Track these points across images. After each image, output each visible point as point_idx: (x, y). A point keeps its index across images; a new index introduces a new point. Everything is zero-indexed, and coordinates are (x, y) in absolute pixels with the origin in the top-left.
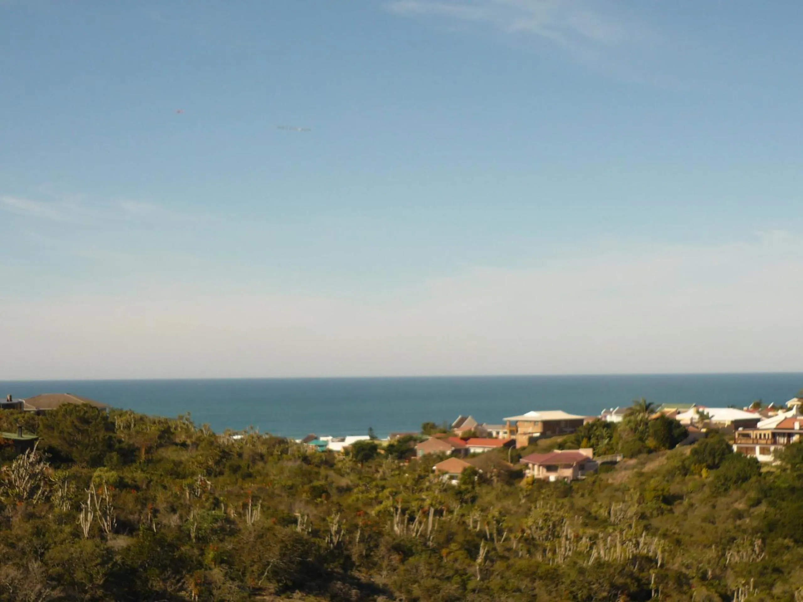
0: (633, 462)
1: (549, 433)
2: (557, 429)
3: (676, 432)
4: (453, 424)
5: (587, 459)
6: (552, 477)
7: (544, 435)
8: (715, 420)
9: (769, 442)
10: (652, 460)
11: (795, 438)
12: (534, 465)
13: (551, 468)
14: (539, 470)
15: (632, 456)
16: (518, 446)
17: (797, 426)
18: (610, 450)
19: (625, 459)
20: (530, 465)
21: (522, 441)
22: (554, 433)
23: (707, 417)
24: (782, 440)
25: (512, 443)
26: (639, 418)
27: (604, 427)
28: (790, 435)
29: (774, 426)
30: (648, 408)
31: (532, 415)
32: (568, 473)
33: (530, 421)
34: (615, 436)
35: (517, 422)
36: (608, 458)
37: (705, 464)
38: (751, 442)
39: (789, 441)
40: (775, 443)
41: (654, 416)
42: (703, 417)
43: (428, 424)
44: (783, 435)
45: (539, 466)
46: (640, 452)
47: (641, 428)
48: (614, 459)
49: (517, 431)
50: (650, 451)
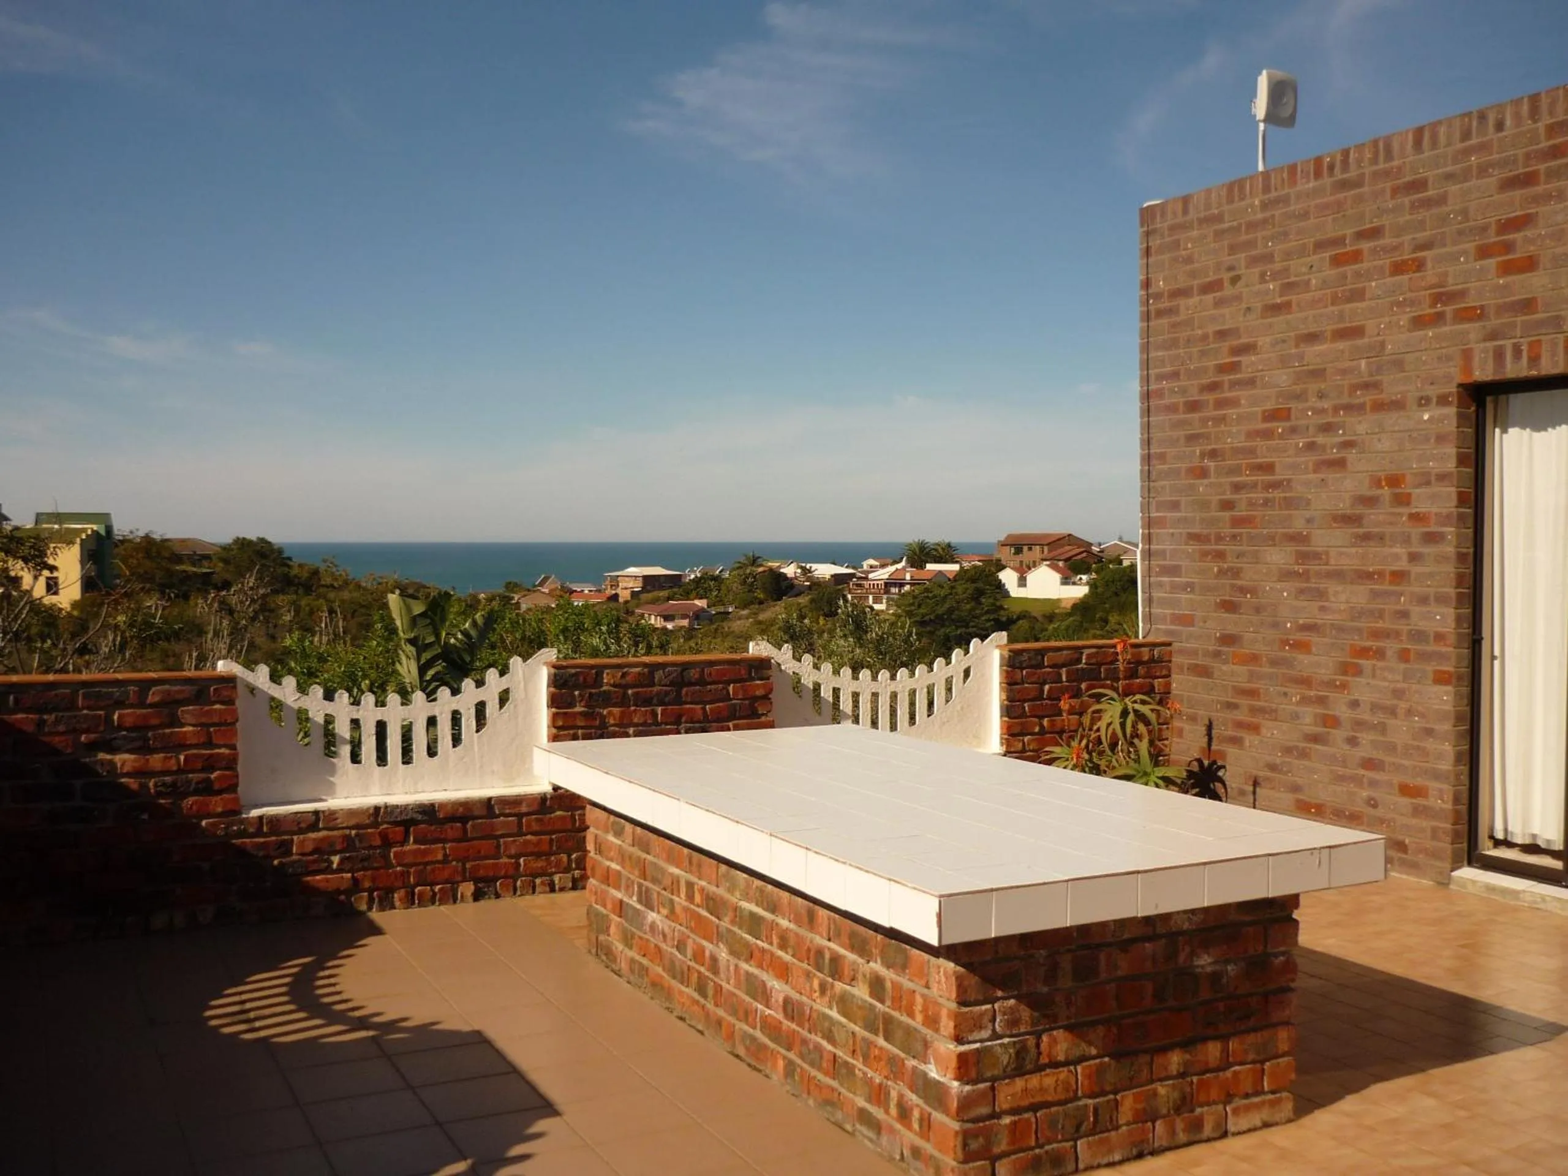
0: (745, 612)
1: (649, 588)
2: (657, 584)
3: (784, 584)
4: (537, 583)
5: (702, 610)
6: (670, 626)
7: (644, 589)
8: (816, 574)
9: (882, 591)
10: (763, 610)
11: (907, 588)
12: (650, 615)
13: (667, 618)
14: (656, 620)
15: (745, 607)
16: (621, 600)
17: (908, 577)
18: (720, 602)
19: (737, 610)
20: (646, 615)
21: (624, 595)
22: (654, 589)
23: (810, 571)
24: (894, 590)
25: (615, 597)
26: (748, 571)
27: (712, 580)
28: (902, 585)
29: (886, 576)
30: (754, 561)
31: (632, 570)
32: (685, 623)
33: (631, 576)
34: (723, 588)
35: (618, 576)
36: (721, 609)
37: (822, 612)
38: (865, 591)
39: (900, 591)
40: (887, 592)
41: (761, 569)
42: (806, 571)
43: (510, 583)
44: (895, 585)
45: (656, 616)
46: (752, 603)
47: (750, 580)
48: (727, 610)
49: (618, 586)
50: (761, 603)
